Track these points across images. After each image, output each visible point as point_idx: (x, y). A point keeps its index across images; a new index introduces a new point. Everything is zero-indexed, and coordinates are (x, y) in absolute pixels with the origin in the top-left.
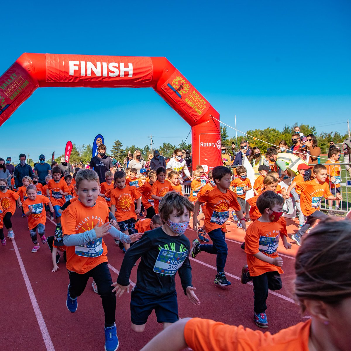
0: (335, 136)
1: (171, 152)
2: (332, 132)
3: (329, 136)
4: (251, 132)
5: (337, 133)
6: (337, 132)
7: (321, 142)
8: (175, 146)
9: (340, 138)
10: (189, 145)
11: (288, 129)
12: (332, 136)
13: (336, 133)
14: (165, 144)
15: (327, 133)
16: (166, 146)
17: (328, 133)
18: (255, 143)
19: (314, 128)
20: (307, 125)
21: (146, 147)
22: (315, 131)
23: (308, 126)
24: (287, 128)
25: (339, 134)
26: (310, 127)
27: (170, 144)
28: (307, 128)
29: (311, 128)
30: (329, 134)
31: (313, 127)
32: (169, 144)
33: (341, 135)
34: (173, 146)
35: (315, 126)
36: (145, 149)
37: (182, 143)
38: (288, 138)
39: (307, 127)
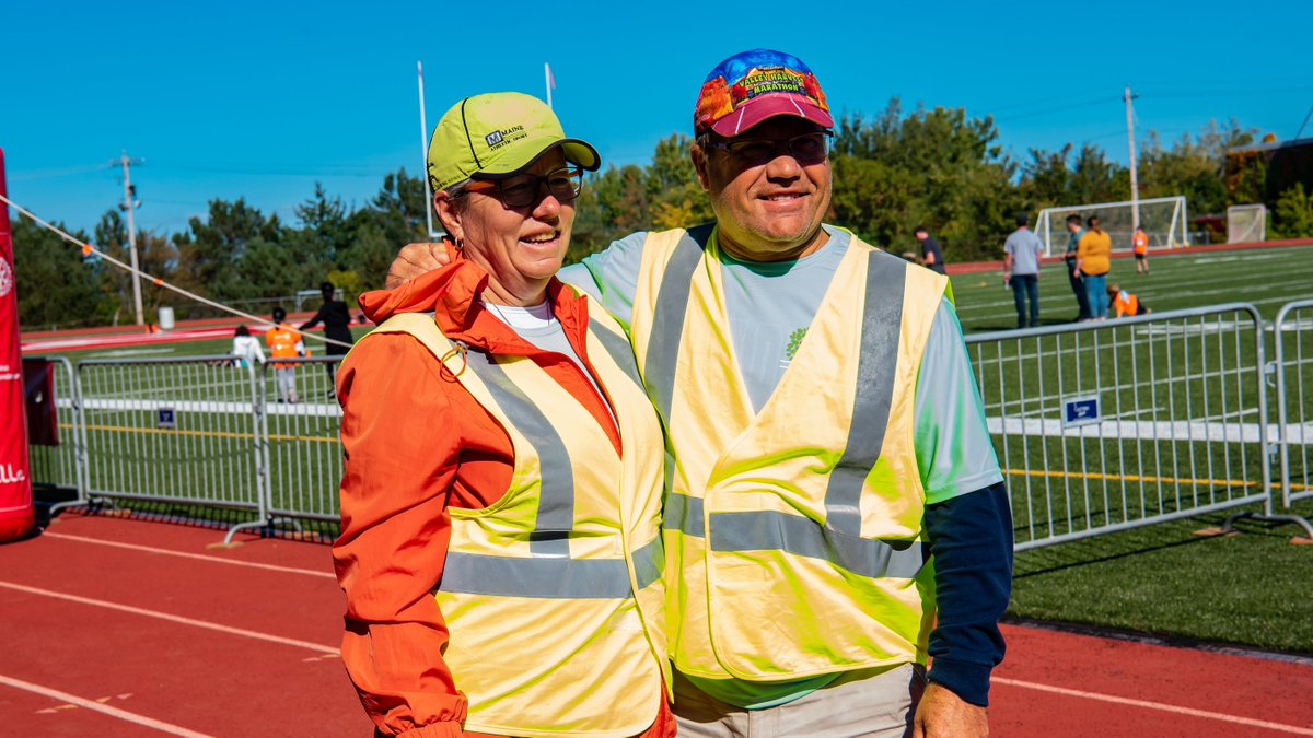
0: (1080, 168)
1: (254, 248)
2: (1067, 148)
3: (1057, 163)
4: (678, 143)
5: (1093, 149)
6: (1090, 147)
7: (1004, 197)
8: (275, 220)
9: (1107, 177)
10: (357, 210)
11: (856, 129)
12: (1070, 166)
13: (1085, 152)
14: (217, 209)
15: (1044, 152)
16: (223, 214)
17: (1051, 152)
18: (688, 204)
19: (988, 123)
20: (953, 109)
21: (106, 221)
22: (992, 138)
23: (960, 115)
24: (850, 125)
25: (1102, 156)
26: (968, 120)
27: (246, 206)
28: (957, 124)
29: (977, 124)
30: (1055, 156)
31: (982, 121)
32: (240, 207)
33: (1107, 160)
34: (267, 216)
35: (991, 115)
36: (99, 233)
37: (318, 201)
38: (848, 178)
39: (955, 120)
